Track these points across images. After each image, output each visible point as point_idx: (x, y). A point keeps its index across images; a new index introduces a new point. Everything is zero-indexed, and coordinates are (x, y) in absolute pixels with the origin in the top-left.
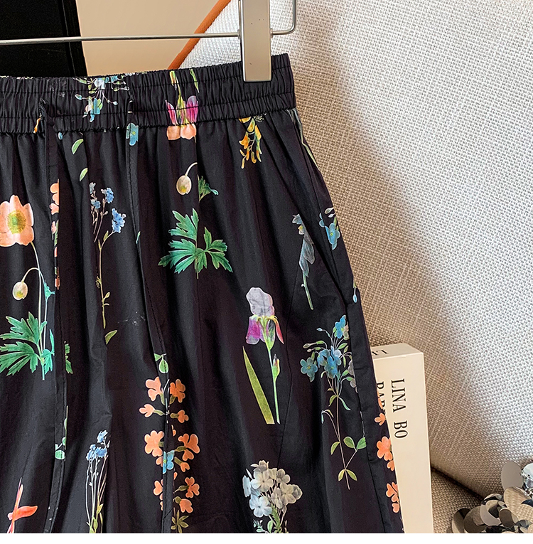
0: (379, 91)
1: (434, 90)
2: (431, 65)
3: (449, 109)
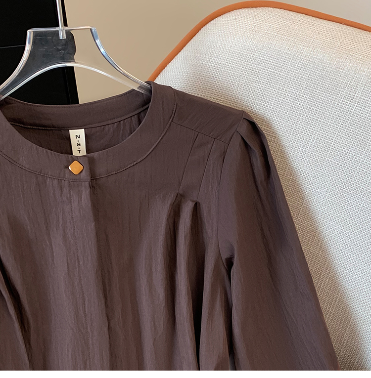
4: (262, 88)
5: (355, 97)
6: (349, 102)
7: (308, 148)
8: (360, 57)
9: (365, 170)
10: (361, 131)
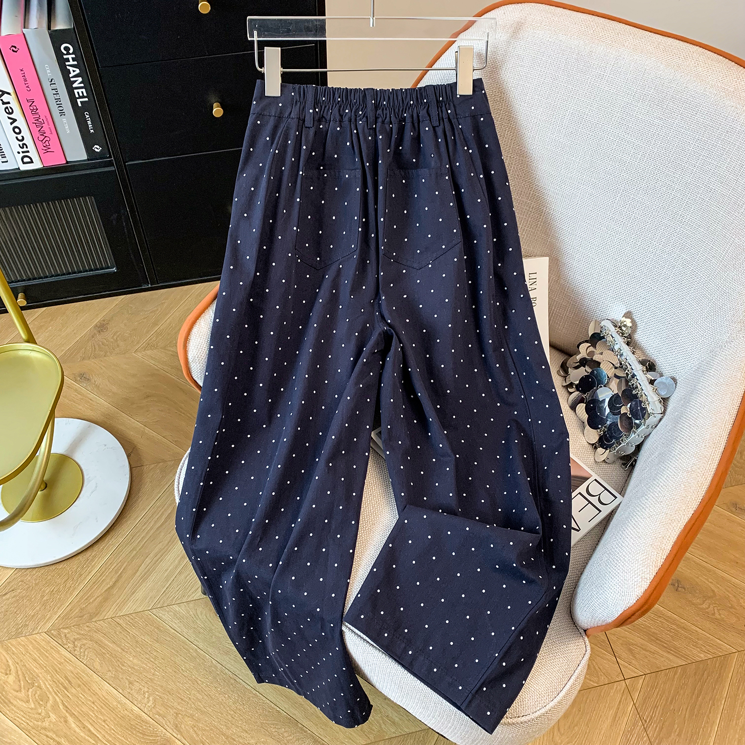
0: (526, 105)
1: (556, 104)
2: (554, 90)
3: (564, 114)
4: (526, 71)
5: (604, 76)
6: (599, 80)
7: (565, 122)
8: (610, 42)
9: (611, 138)
10: (609, 105)
